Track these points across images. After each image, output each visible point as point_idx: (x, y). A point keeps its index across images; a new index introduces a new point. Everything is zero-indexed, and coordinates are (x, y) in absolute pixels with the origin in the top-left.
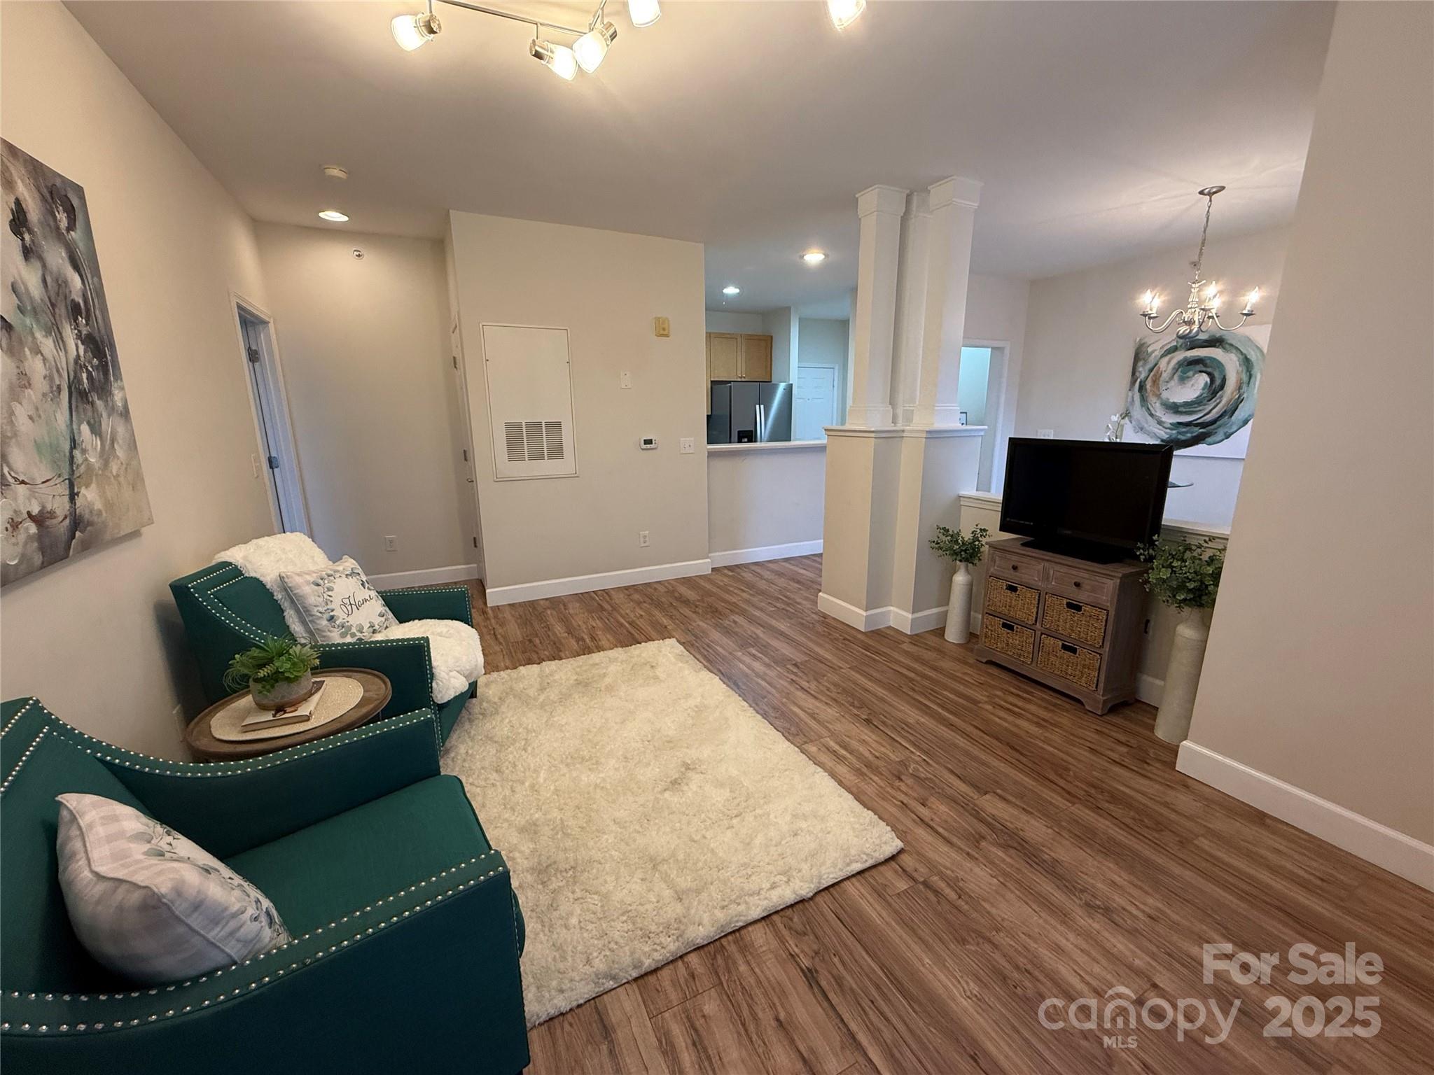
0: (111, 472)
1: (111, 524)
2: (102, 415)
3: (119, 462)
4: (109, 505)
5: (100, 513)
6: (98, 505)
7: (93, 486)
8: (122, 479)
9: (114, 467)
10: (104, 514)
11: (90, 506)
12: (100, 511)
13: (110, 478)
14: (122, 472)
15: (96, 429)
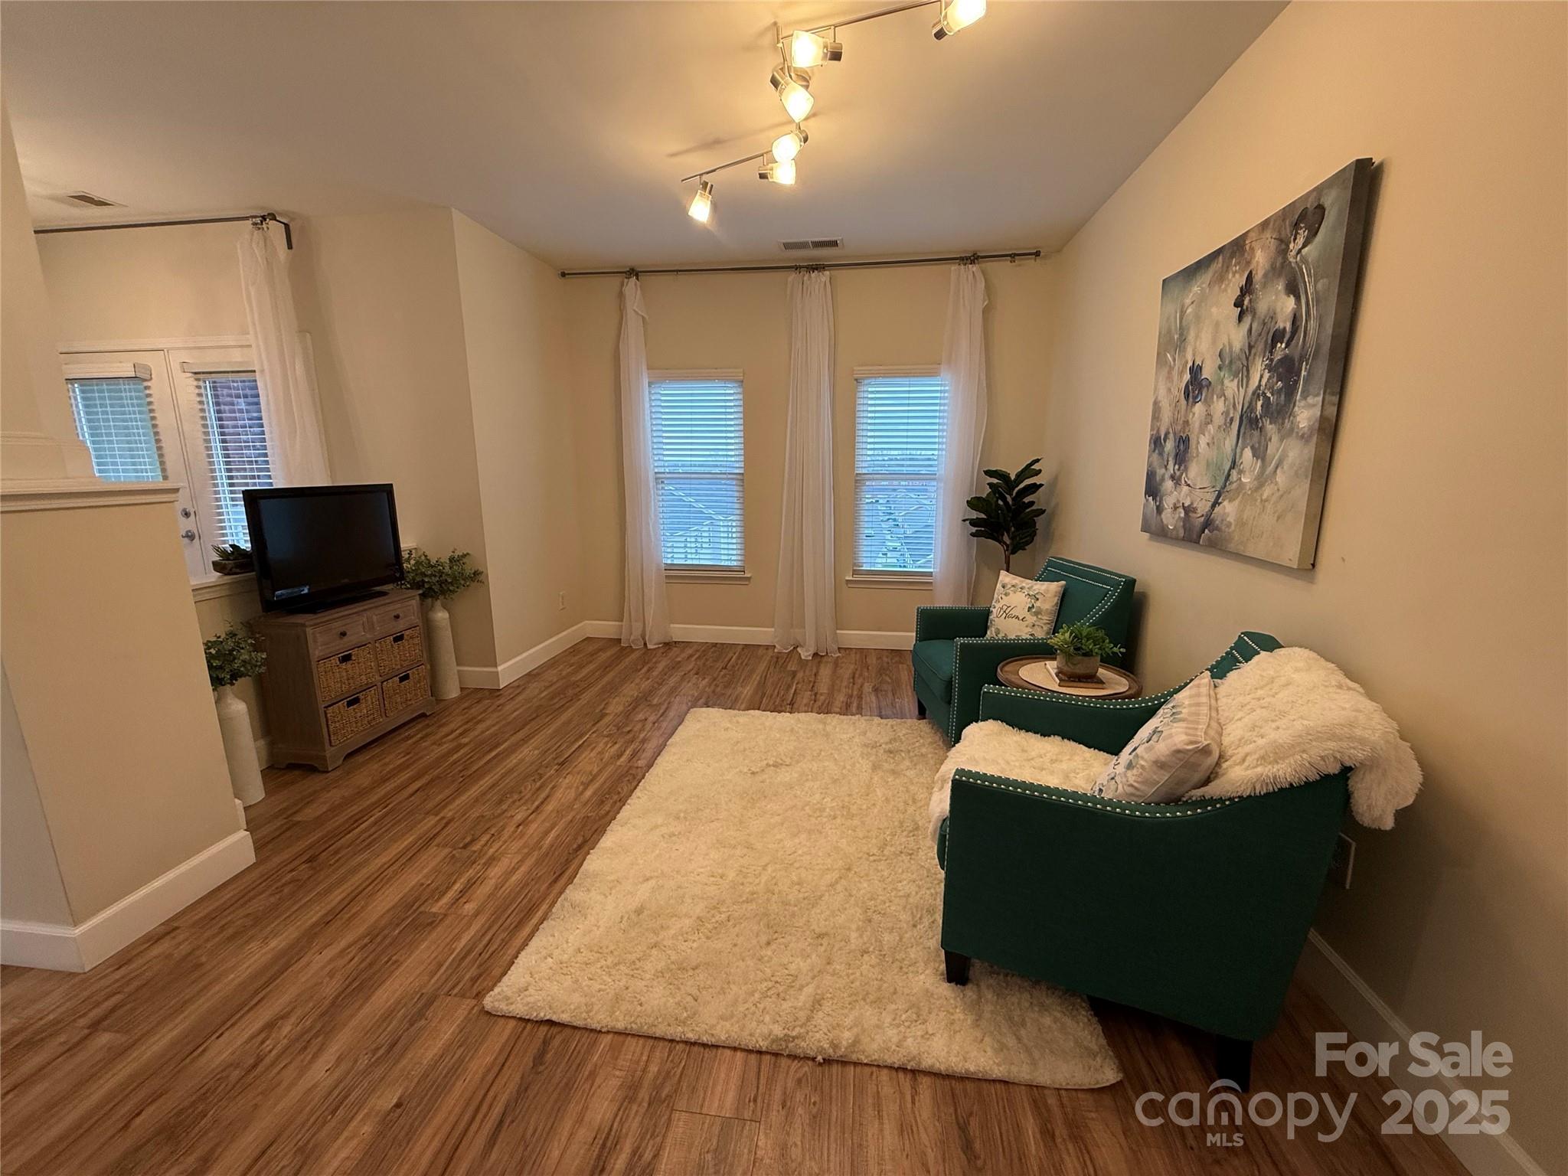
0: (1261, 495)
1: (1236, 538)
2: (1270, 440)
3: (1276, 488)
4: (1241, 523)
5: (1229, 525)
6: (1231, 519)
7: (1237, 502)
8: (1269, 506)
9: (1267, 492)
10: (1233, 527)
11: (1225, 515)
12: (1230, 523)
13: (1256, 500)
14: (1274, 499)
15: (1259, 453)
